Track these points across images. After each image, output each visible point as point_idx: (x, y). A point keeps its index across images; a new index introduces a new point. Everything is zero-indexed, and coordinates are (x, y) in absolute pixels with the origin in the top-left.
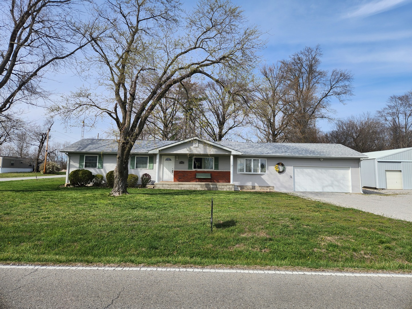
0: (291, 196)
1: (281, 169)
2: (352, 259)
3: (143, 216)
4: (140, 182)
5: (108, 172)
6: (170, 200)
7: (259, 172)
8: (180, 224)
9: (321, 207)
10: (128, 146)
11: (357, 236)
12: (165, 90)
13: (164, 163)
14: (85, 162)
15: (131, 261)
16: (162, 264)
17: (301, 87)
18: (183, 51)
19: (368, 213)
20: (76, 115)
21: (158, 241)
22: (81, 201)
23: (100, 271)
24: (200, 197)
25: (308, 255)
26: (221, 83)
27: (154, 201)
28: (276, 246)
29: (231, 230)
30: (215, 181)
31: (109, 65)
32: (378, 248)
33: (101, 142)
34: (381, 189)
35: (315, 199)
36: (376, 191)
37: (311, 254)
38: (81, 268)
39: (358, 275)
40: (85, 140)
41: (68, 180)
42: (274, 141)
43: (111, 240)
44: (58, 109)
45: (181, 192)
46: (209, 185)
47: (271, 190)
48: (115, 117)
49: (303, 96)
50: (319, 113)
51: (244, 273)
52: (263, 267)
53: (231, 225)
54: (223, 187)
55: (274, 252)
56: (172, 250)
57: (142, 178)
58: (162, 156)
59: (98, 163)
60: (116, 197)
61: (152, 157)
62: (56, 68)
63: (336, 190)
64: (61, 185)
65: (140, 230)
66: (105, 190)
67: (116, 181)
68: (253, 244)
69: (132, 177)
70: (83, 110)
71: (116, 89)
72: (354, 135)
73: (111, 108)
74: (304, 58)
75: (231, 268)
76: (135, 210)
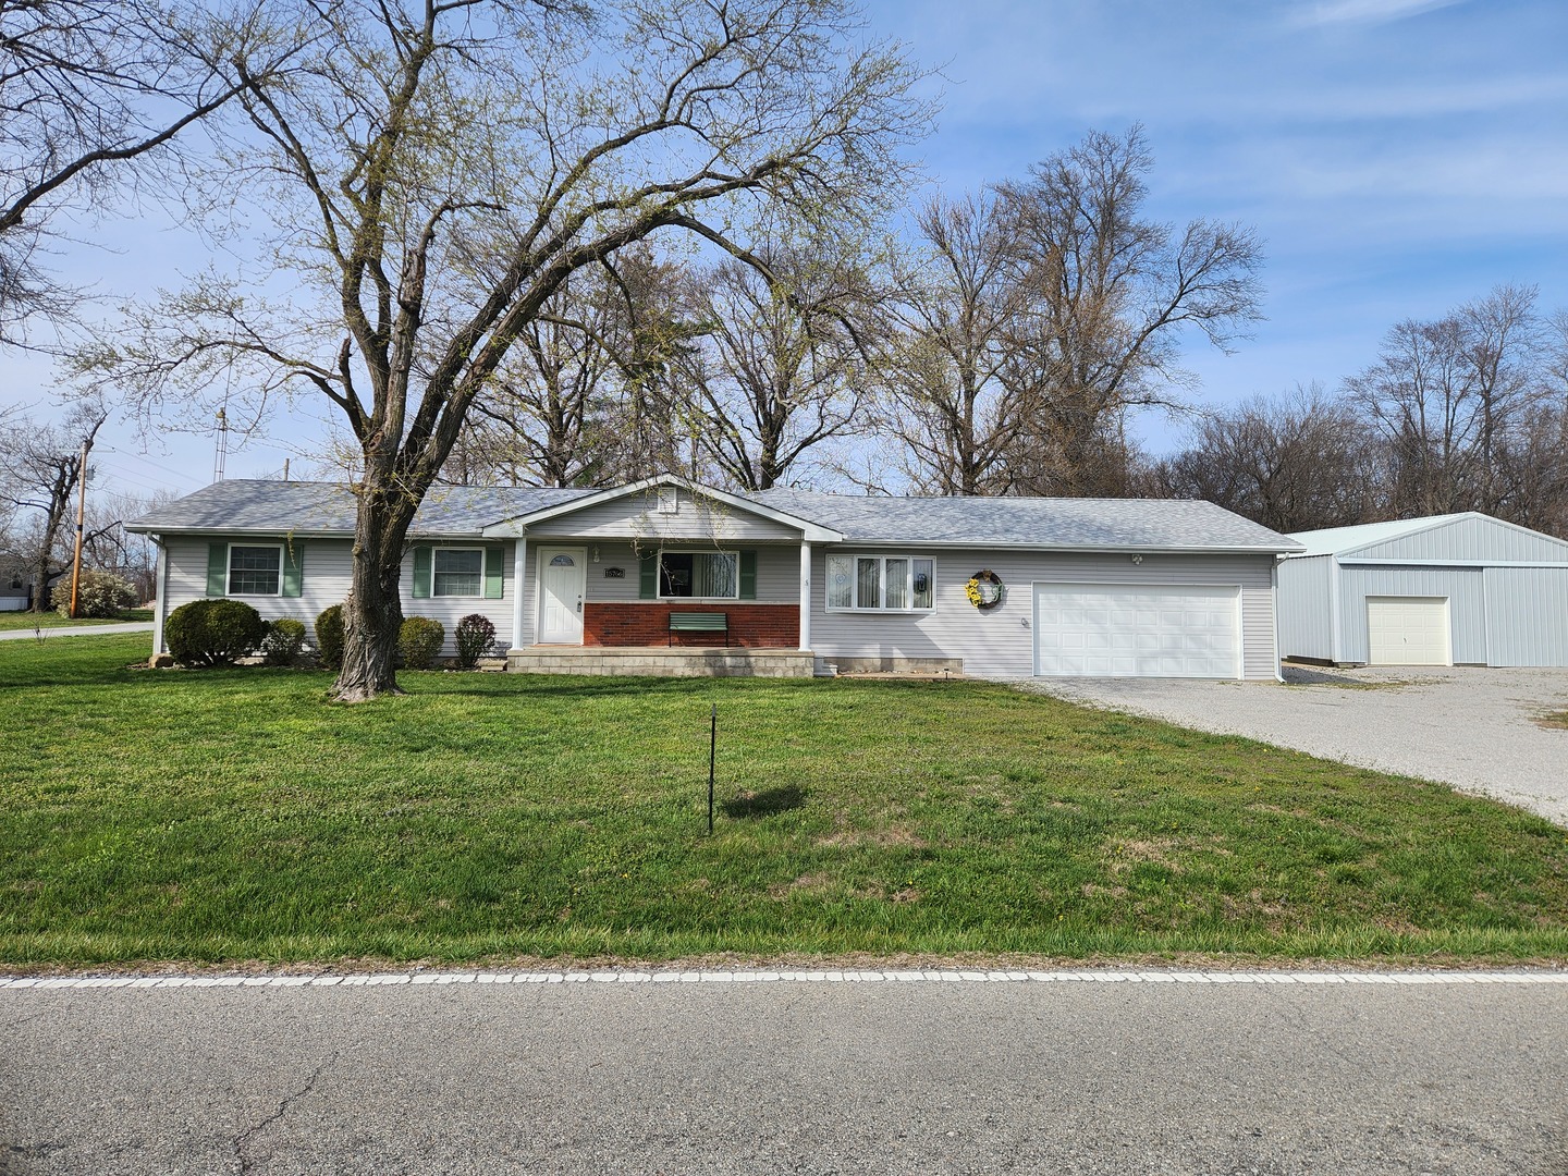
0: (1025, 693)
1: (989, 593)
2: (1215, 920)
3: (449, 779)
4: (450, 646)
5: (323, 611)
6: (564, 717)
7: (909, 608)
8: (593, 804)
9: (1125, 732)
10: (398, 507)
11: (1243, 835)
12: (543, 289)
13: (546, 573)
14: (231, 572)
15: (379, 949)
16: (499, 959)
17: (1073, 285)
18: (614, 136)
19: (1292, 751)
20: (185, 385)
21: (500, 871)
22: (212, 724)
23: (251, 992)
24: (680, 703)
25: (1060, 910)
26: (761, 266)
27: (502, 719)
28: (944, 880)
29: (785, 825)
30: (742, 641)
31: (317, 185)
32: (1314, 879)
33: (295, 492)
34: (1351, 666)
35: (1107, 703)
36: (1329, 671)
37: (1071, 905)
38: (175, 982)
39: (1221, 978)
40: (232, 483)
41: (163, 641)
42: (970, 490)
43: (314, 873)
44: (109, 359)
45: (611, 685)
46: (719, 656)
47: (949, 673)
48: (345, 396)
49: (1078, 323)
50: (1136, 386)
51: (806, 983)
52: (883, 959)
53: (785, 803)
54: (771, 663)
55: (935, 900)
56: (553, 904)
57: (459, 633)
58: (539, 548)
59: (285, 574)
60: (353, 706)
61: (498, 553)
62: (100, 193)
63: (1187, 669)
64: (138, 661)
65: (432, 831)
66: (311, 680)
67: (350, 645)
68: (861, 873)
69: (417, 627)
70: (213, 365)
71: (345, 284)
72: (1263, 466)
73: (326, 358)
74: (1084, 176)
75: (764, 964)
76: (424, 754)
